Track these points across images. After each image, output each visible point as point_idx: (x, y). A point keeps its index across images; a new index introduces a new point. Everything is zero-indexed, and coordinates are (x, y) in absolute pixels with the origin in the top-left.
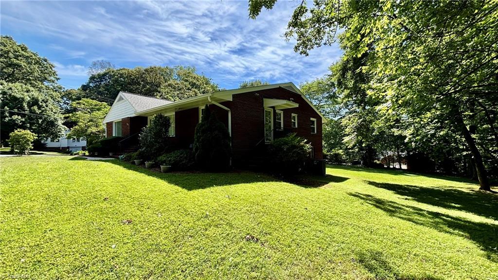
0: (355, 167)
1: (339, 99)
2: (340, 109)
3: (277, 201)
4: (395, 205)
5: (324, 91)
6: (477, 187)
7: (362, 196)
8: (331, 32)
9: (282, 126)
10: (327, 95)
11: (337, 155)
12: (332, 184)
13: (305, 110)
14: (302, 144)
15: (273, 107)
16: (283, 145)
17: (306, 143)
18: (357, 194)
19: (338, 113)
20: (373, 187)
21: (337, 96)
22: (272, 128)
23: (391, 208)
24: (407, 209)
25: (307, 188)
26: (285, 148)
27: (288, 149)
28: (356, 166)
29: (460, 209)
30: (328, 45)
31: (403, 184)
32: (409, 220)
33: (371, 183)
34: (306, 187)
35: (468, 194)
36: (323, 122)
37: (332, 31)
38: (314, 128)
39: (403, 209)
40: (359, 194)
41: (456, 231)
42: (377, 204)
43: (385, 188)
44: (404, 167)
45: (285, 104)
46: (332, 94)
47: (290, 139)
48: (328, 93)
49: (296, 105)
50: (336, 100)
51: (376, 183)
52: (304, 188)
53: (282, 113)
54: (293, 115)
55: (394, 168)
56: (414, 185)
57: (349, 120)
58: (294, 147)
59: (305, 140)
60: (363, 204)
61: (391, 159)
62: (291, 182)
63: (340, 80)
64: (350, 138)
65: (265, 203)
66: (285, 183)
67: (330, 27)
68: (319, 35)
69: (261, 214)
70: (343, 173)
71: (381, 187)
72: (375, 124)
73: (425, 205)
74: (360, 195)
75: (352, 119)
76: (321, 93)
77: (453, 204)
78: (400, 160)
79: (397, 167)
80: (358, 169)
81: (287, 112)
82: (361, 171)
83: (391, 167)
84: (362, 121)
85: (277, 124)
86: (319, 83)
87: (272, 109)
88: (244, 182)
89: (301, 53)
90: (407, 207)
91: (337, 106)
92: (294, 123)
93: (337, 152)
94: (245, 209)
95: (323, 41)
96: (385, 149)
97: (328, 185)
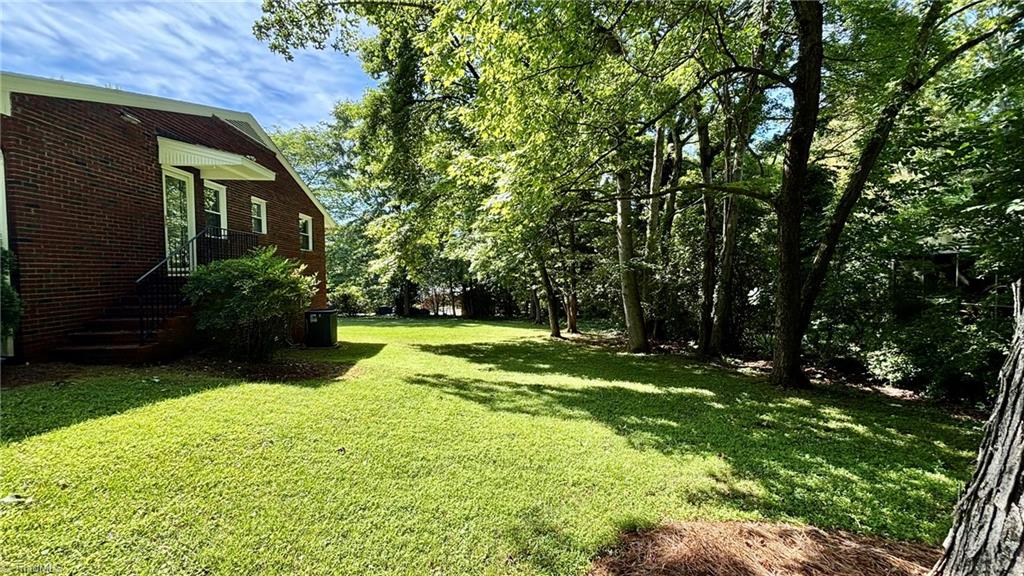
0: (383, 320)
1: (351, 180)
2: (353, 203)
3: (250, 452)
4: (485, 385)
5: (318, 158)
6: (547, 334)
7: (429, 379)
8: (348, 24)
9: (224, 224)
10: (326, 168)
11: (346, 298)
12: (363, 363)
13: (286, 193)
14: (295, 275)
15: (195, 171)
16: (237, 278)
17: (306, 273)
18: (420, 377)
19: (350, 209)
20: (431, 355)
21: (348, 175)
22: (192, 233)
23: (483, 394)
24: (502, 388)
25: (319, 386)
26: (246, 287)
27: (254, 289)
28: (385, 317)
29: (552, 371)
30: (343, 51)
31: (469, 343)
32: (519, 410)
33: (426, 348)
34: (315, 386)
35: (543, 345)
36: (326, 226)
37: (351, 22)
38: (307, 237)
39: (497, 391)
40: (424, 376)
41: (576, 412)
42: (462, 392)
43: (449, 354)
44: (459, 312)
45: (233, 166)
46: (337, 168)
47: (261, 264)
48: (327, 164)
49: (270, 176)
50: (345, 181)
51: (430, 346)
52: (309, 390)
53: (223, 190)
54: (254, 200)
55: (445, 315)
56: (483, 342)
57: (384, 226)
58: (272, 284)
59: (303, 267)
60: (441, 398)
61: (440, 301)
62: (273, 380)
63: (365, 137)
64: (386, 262)
65: (208, 475)
66: (255, 386)
67: (347, 12)
68: (319, 19)
69: (206, 526)
70: (369, 334)
71: (443, 354)
72: (426, 237)
73: (516, 374)
74: (425, 378)
75: (388, 225)
76: (312, 162)
77: (542, 366)
78: (453, 300)
79: (450, 312)
80: (388, 323)
81: (238, 190)
82: (395, 325)
83: (440, 313)
84: (408, 231)
85: (206, 220)
86: (309, 139)
87: (191, 176)
88: (94, 414)
89: (274, 47)
90: (500, 384)
91: (346, 195)
92: (259, 221)
93: (347, 291)
94: (124, 529)
95: (332, 39)
96: (433, 284)
97: (356, 367)
